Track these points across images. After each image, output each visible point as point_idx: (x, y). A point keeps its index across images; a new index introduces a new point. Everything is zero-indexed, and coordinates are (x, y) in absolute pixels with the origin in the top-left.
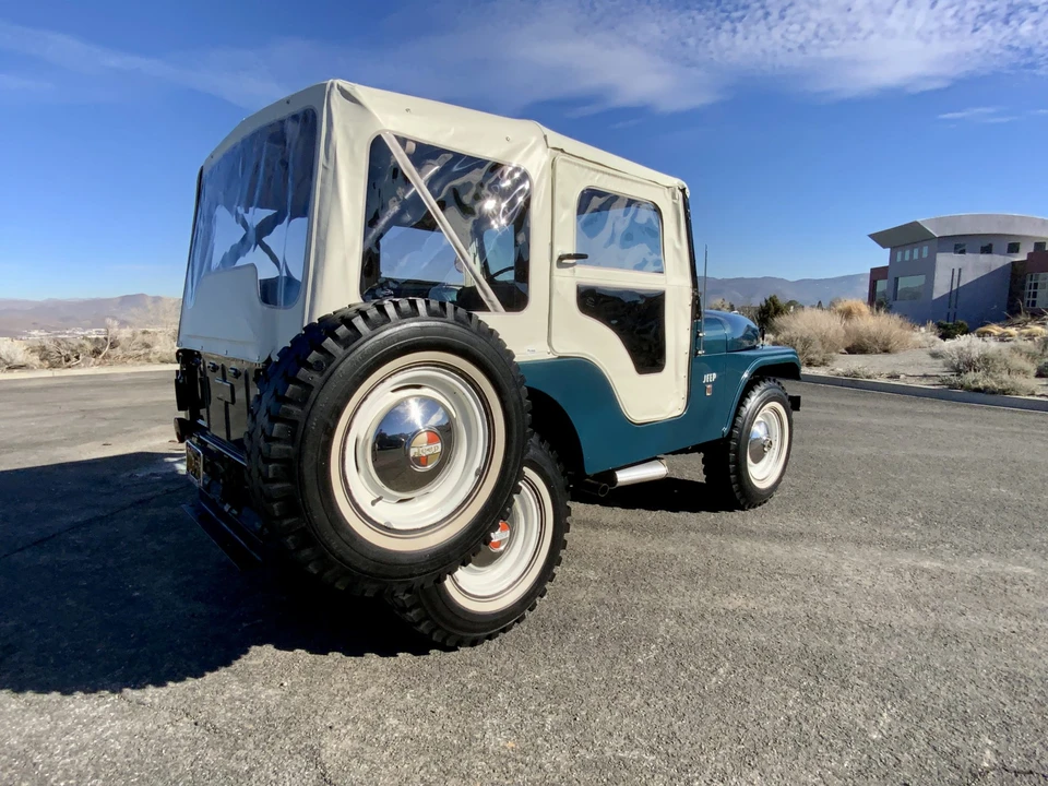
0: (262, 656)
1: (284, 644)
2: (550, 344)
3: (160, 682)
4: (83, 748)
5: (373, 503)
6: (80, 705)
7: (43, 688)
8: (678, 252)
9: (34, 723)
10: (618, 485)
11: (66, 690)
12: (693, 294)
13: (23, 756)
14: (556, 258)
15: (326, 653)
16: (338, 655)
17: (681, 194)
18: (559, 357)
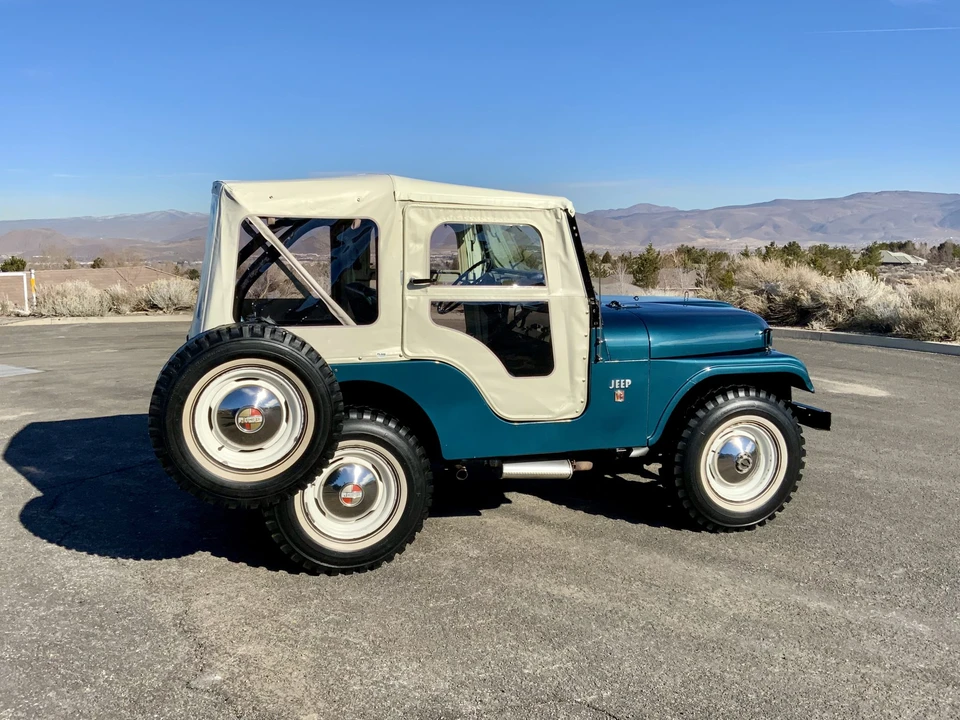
0: (203, 557)
1: (217, 553)
2: (402, 349)
3: (137, 558)
4: (87, 576)
5: (220, 449)
6: (95, 559)
7: (80, 549)
8: (565, 266)
9: (71, 562)
10: (504, 476)
11: (91, 552)
12: (589, 304)
13: (60, 574)
14: (407, 282)
15: (237, 562)
16: (244, 564)
17: (564, 215)
18: (412, 360)
